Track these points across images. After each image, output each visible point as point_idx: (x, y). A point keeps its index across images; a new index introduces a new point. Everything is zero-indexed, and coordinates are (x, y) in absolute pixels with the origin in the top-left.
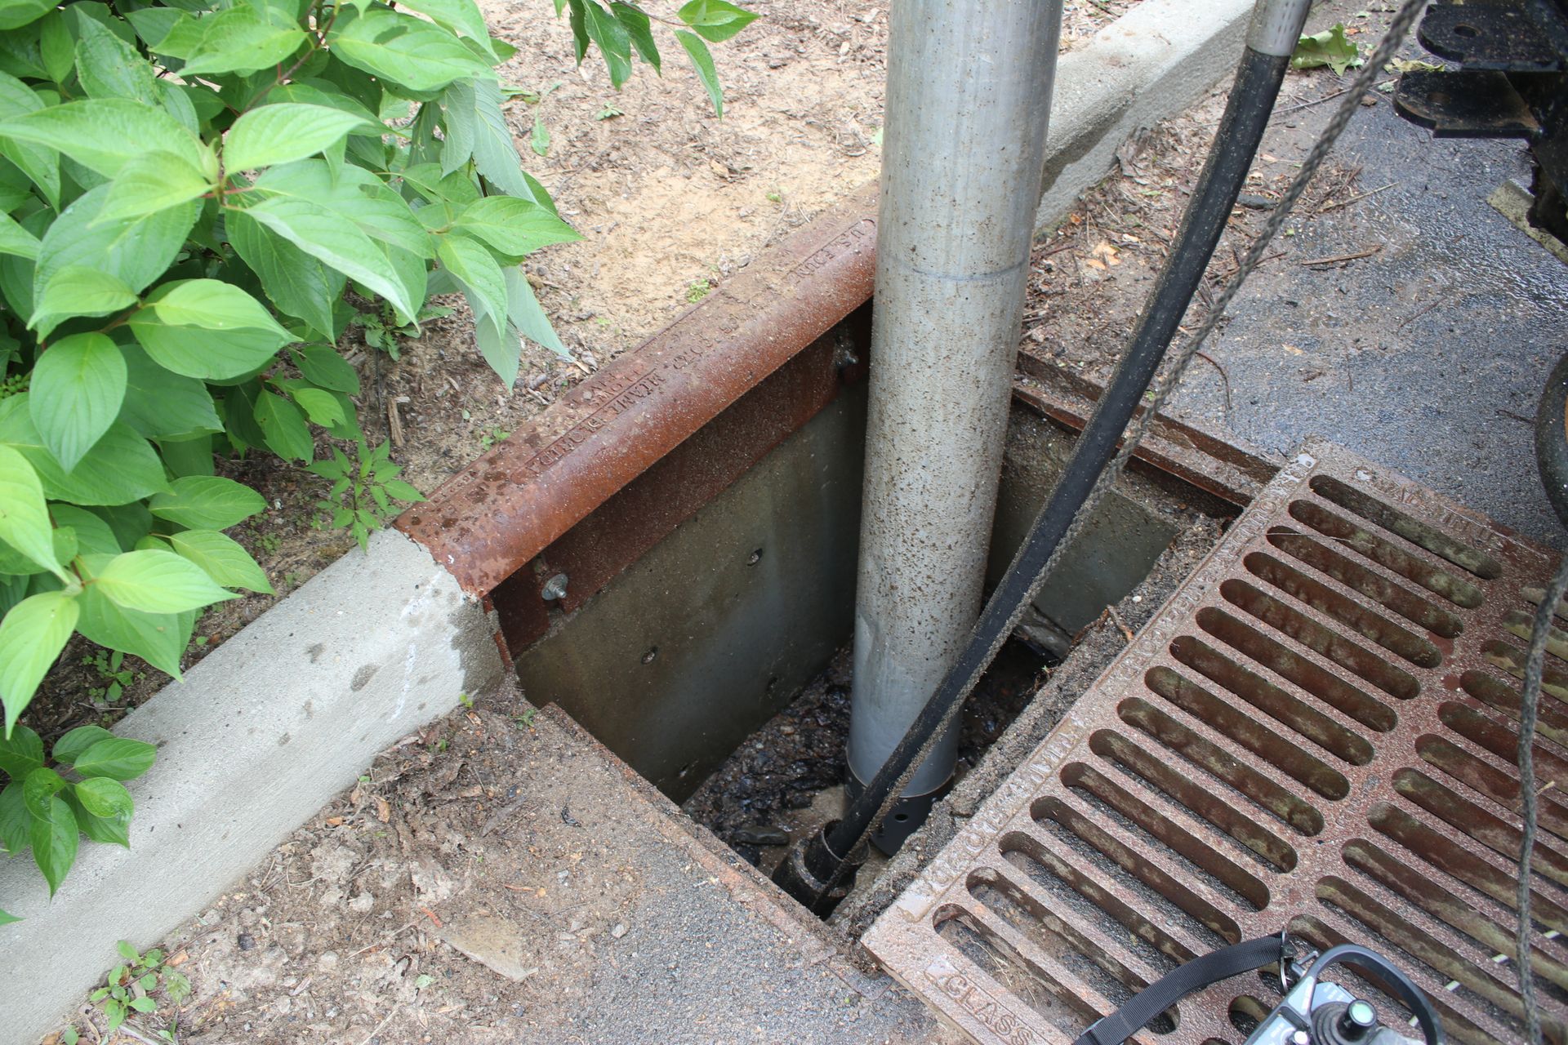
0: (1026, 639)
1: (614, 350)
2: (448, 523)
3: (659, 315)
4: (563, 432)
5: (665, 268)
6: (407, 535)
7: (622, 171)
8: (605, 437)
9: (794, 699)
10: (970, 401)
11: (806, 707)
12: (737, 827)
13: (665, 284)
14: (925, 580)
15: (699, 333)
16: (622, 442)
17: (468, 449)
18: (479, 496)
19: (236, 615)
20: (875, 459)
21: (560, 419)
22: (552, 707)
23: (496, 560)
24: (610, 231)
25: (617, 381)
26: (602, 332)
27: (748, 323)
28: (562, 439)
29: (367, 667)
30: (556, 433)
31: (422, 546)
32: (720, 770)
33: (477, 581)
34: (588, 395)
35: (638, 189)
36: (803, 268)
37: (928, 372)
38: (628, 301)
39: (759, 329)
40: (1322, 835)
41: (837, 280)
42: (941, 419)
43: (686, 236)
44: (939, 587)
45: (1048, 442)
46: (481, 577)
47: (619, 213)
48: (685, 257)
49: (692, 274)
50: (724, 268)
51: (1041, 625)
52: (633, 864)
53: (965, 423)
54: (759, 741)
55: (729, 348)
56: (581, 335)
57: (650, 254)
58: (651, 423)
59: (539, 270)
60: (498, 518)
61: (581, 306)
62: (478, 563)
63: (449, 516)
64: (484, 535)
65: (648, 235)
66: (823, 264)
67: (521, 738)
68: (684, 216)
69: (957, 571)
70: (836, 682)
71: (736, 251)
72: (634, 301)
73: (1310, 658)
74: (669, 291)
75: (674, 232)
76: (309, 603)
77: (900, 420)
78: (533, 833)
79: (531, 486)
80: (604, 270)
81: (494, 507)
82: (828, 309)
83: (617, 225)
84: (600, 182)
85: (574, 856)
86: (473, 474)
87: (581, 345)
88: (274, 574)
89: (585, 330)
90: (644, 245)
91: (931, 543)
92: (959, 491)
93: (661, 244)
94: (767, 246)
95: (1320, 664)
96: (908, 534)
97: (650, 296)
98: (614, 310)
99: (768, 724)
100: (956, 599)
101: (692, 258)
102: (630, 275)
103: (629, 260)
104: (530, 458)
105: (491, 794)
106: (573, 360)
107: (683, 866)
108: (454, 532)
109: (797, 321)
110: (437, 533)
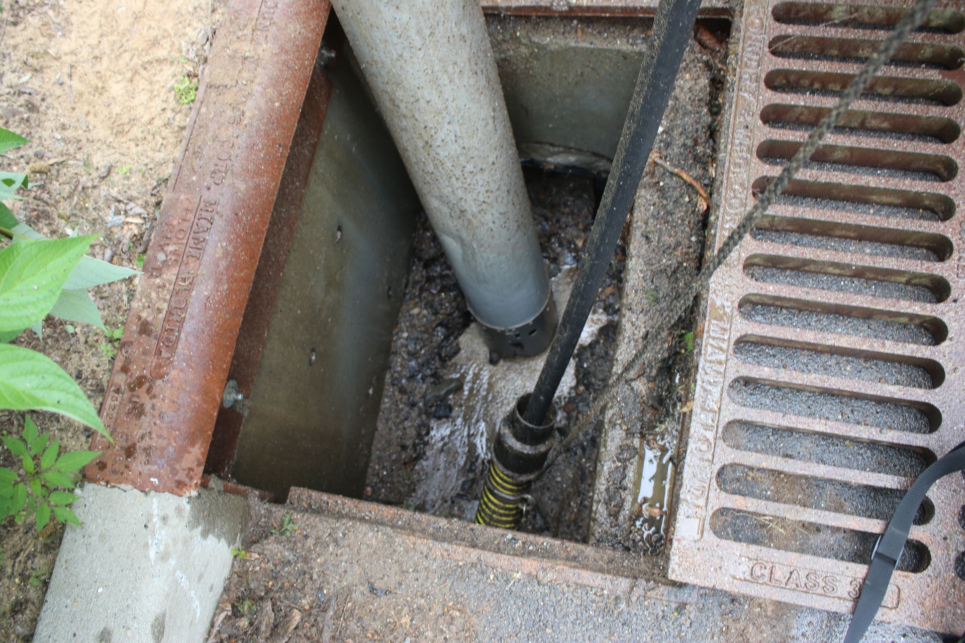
0: (552, 167)
1: (149, 188)
2: (130, 452)
3: (166, 132)
4: (165, 306)
5: (141, 84)
6: (103, 483)
7: (40, 10)
8: (203, 287)
9: (406, 286)
10: (464, 55)
11: (418, 287)
12: (424, 397)
13: (151, 99)
14: (486, 195)
15: (215, 138)
16: (218, 281)
17: (94, 360)
18: (138, 411)
19: (13, 636)
20: (404, 134)
21: (154, 295)
22: (295, 492)
23: (189, 452)
24: (70, 76)
25: (177, 228)
26: (128, 178)
27: (251, 103)
28: (170, 313)
29: (157, 619)
30: (159, 310)
31: (123, 486)
32: (390, 368)
33: (187, 480)
34: (161, 257)
35: (67, 20)
36: (261, 20)
37: (420, 54)
38: (131, 135)
39: (262, 104)
40: (954, 294)
41: (296, 14)
42: (447, 82)
43: (137, 42)
44: (498, 193)
45: (515, 32)
46: (187, 475)
47: (66, 54)
48: (150, 63)
49: (167, 76)
50: (192, 55)
51: (558, 153)
52: (450, 600)
53: (467, 73)
54: (403, 331)
55: (250, 137)
56: (114, 192)
57: (120, 78)
58: (230, 248)
59: (36, 155)
60: (166, 419)
61: (95, 165)
62: (177, 467)
63: (125, 445)
64: (166, 442)
65: (105, 60)
66: (276, 6)
67: (295, 543)
68: (124, 24)
69: (505, 173)
70: (426, 257)
71: (189, 30)
72: (136, 132)
73: (863, 145)
74: (158, 104)
75: (125, 44)
76: (68, 597)
77: (413, 100)
78: (360, 619)
79: (174, 373)
80: (91, 118)
81: (156, 413)
82: (305, 45)
83: (72, 67)
84: (29, 32)
85: (403, 621)
86: (118, 391)
87: (119, 201)
88: (17, 580)
89: (113, 185)
90: (109, 73)
91: (478, 169)
92: (484, 123)
93: (122, 62)
94: (213, 11)
95: (873, 146)
96: (458, 173)
97: (146, 118)
98: (124, 150)
99: (400, 315)
100: (512, 192)
101: (158, 61)
102: (116, 109)
103: (106, 95)
104: (154, 347)
105: (307, 607)
106: (122, 218)
107: (488, 578)
108: (141, 457)
109: (287, 74)
110: (127, 467)
